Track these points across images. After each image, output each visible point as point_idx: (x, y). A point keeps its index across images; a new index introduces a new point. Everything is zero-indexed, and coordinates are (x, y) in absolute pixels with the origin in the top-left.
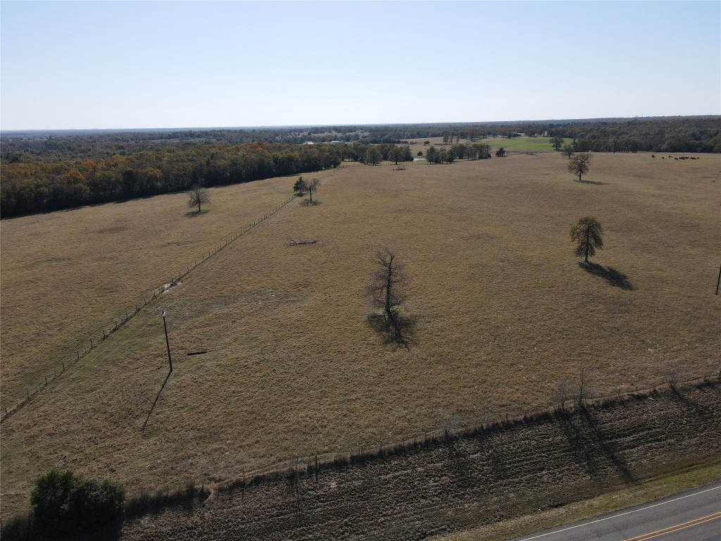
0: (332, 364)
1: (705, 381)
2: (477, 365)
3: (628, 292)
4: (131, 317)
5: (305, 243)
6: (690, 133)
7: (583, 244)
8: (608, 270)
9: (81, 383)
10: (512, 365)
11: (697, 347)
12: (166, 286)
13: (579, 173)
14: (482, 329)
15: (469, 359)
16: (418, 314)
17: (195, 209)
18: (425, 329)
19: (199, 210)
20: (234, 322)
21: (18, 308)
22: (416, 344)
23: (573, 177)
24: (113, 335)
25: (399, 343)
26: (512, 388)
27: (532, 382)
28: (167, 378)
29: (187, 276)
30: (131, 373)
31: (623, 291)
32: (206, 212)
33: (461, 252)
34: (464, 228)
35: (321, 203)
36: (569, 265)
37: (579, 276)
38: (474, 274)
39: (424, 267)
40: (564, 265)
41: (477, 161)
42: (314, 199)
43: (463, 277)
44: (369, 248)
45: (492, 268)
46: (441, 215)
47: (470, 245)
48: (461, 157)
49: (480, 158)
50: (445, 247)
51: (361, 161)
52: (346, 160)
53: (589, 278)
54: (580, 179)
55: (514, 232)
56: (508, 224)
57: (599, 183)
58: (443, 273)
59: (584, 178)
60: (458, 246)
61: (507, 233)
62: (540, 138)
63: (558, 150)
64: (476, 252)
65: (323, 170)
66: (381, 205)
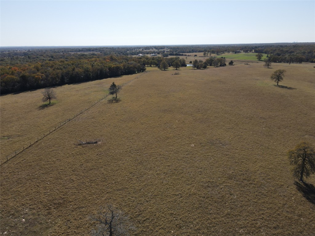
5: (89, 143)
13: (277, 81)
17: (46, 103)
19: (49, 103)
23: (274, 82)
32: (53, 104)
33: (198, 162)
34: (204, 131)
35: (121, 101)
36: (288, 187)
37: (300, 207)
38: (204, 197)
39: (165, 182)
40: (282, 185)
41: (218, 68)
42: (118, 98)
43: (194, 204)
44: (130, 152)
45: (221, 189)
46: (190, 116)
47: (206, 153)
48: (211, 65)
49: (221, 66)
50: (187, 155)
51: (159, 67)
52: (152, 66)
53: (309, 210)
54: (278, 84)
55: (239, 136)
56: (235, 127)
57: (290, 88)
58: (178, 195)
59: (280, 84)
60: (196, 154)
61: (234, 137)
62: (250, 53)
63: (260, 60)
64: (210, 163)
65: (136, 73)
66: (155, 104)
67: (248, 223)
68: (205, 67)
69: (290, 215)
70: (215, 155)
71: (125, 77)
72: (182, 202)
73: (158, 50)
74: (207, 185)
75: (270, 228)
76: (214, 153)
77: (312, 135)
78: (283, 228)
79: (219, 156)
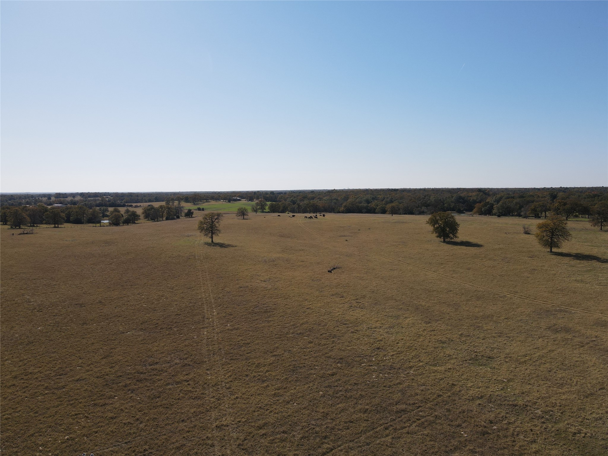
13: (210, 235)
54: (212, 241)
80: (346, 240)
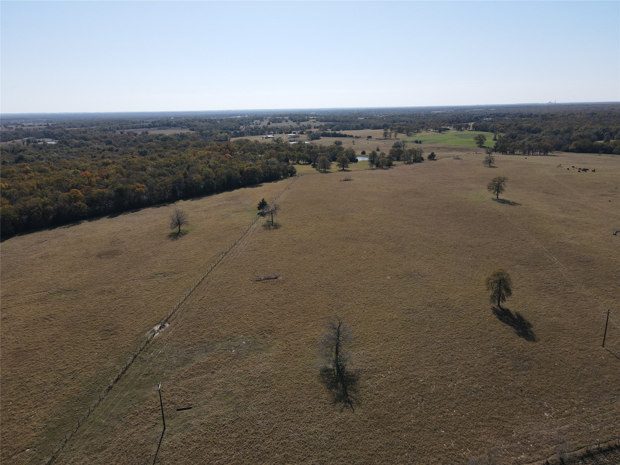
0: (292, 424)
1: (588, 451)
2: (408, 430)
3: (531, 344)
4: (130, 365)
5: (268, 279)
6: (594, 131)
7: (495, 292)
8: (516, 317)
9: (93, 441)
10: (435, 430)
11: (583, 411)
12: (157, 328)
13: (496, 193)
14: (411, 388)
15: (402, 423)
16: (361, 368)
17: (176, 230)
18: (366, 387)
19: (180, 230)
20: (213, 373)
21: (38, 352)
22: (359, 404)
23: (492, 195)
24: (116, 386)
25: (346, 402)
26: (435, 456)
27: (450, 450)
28: (162, 438)
29: (173, 316)
30: (133, 430)
31: (528, 342)
32: (185, 233)
33: (396, 293)
34: (399, 262)
35: (281, 226)
36: (484, 311)
37: (492, 325)
38: (406, 321)
39: (366, 311)
40: (480, 310)
41: (411, 166)
42: (274, 221)
43: (398, 326)
44: (321, 286)
45: (422, 314)
46: (381, 246)
47: (404, 285)
48: (398, 160)
49: (415, 161)
50: (384, 287)
51: (314, 166)
52: (300, 162)
53: (500, 327)
54: (497, 198)
55: (440, 268)
56: (436, 258)
57: (513, 204)
58: (381, 320)
59: (501, 197)
60: (394, 286)
61: (435, 269)
62: (466, 132)
63: (481, 147)
64: (409, 294)
65: (282, 179)
66: (331, 230)
67: (445, 336)
68: (390, 165)
69: (481, 330)
70: (414, 287)
71: (266, 186)
72: (386, 325)
73: (298, 124)
74: (408, 311)
75: (463, 339)
76: (413, 284)
77: (523, 265)
78: (474, 338)
79: (418, 287)
80: (610, 201)
